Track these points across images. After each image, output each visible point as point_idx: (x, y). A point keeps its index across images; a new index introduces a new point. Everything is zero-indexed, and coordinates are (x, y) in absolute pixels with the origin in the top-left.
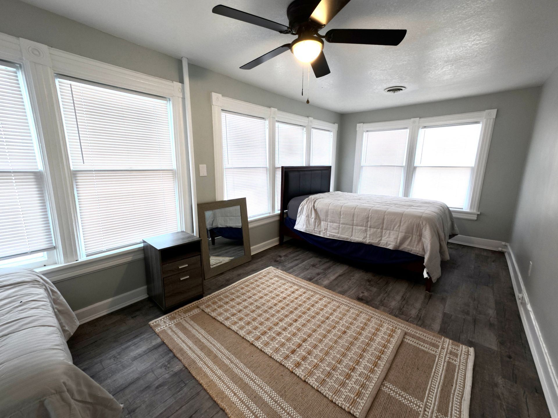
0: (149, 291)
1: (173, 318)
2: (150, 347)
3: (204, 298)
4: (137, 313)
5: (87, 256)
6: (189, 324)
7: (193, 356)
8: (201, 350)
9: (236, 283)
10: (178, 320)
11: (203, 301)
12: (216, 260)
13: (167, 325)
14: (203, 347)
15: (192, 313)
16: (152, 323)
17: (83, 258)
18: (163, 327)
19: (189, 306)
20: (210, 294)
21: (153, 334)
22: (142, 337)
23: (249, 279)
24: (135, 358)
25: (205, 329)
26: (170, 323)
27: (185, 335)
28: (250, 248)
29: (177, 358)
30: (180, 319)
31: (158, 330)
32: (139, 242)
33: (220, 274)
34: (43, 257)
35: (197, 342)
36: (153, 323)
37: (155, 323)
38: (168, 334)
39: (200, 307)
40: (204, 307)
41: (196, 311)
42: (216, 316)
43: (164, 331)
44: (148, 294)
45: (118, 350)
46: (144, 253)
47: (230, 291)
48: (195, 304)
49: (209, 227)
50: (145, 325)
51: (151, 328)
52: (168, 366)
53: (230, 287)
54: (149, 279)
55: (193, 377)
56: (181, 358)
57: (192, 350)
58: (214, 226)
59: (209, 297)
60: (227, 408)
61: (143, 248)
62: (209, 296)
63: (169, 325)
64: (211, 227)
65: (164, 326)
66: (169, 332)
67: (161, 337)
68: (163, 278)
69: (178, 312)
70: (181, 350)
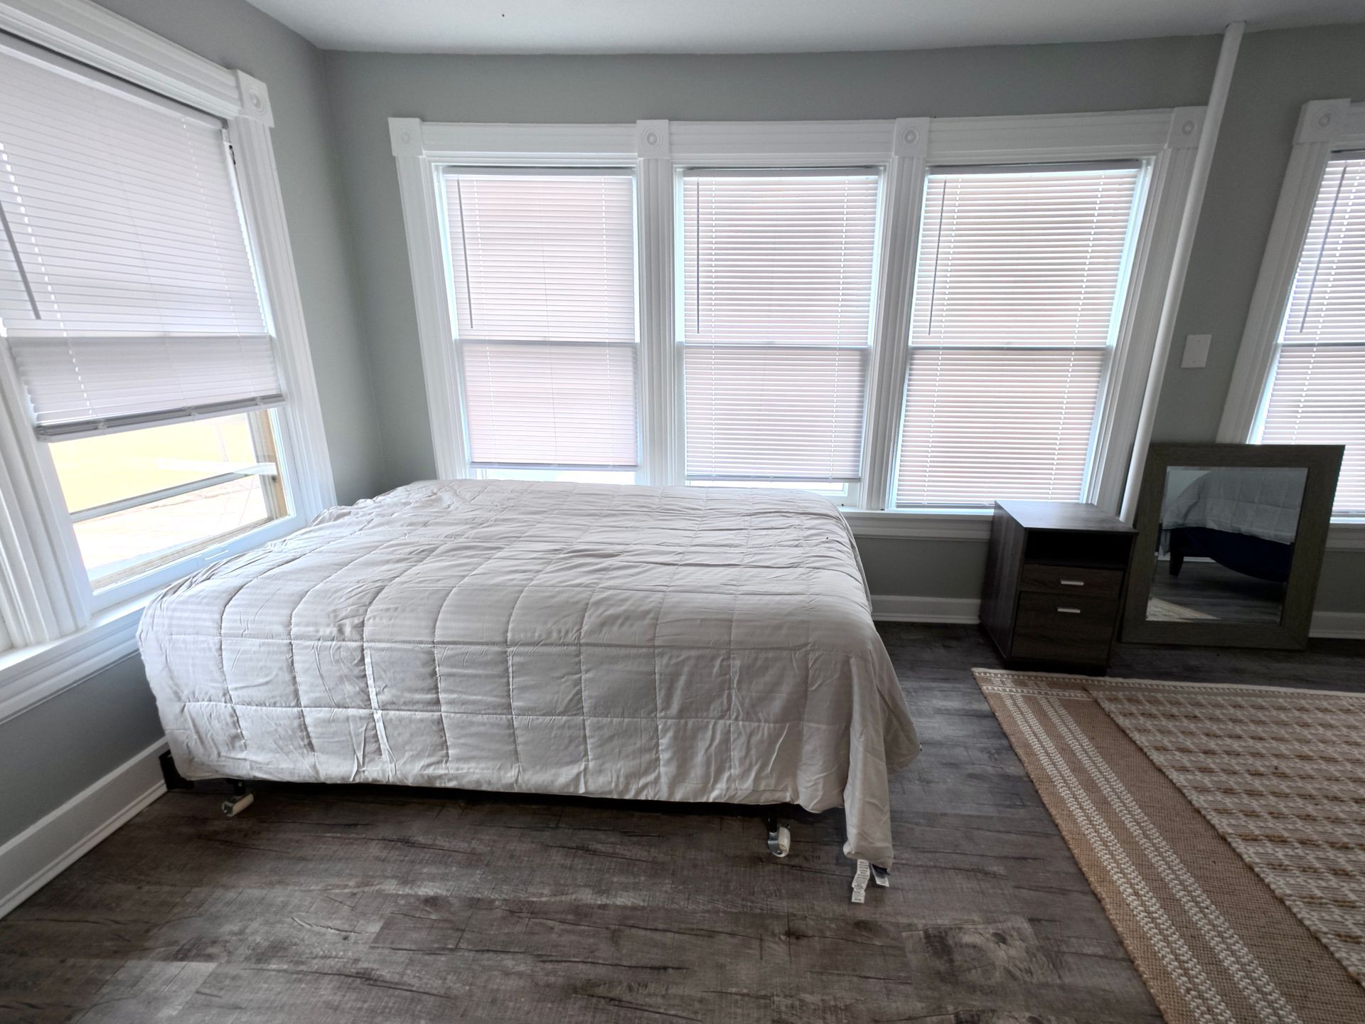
0: (983, 612)
1: (1023, 684)
2: (967, 707)
3: (1107, 679)
4: (954, 643)
5: (898, 507)
6: (1056, 712)
7: (1050, 769)
8: (1073, 771)
9: (1220, 685)
10: (1031, 691)
11: (1102, 683)
12: (1169, 611)
13: (1008, 689)
14: (1077, 768)
15: (1067, 694)
16: (978, 671)
17: (891, 509)
18: (997, 689)
19: (1063, 679)
20: (1125, 677)
21: (976, 691)
22: (958, 685)
23: (1274, 695)
24: (939, 711)
25: (1092, 739)
26: (1014, 690)
27: (1040, 724)
28: (1311, 615)
29: (1016, 755)
30: (1036, 691)
31: (987, 689)
32: (986, 504)
33: (1170, 645)
34: (840, 489)
35: (1065, 750)
36: (980, 673)
37: (982, 674)
38: (1005, 706)
39: (1091, 692)
40: (1102, 696)
41: (1079, 695)
42: (1129, 729)
43: (998, 696)
44: (980, 617)
45: (916, 685)
46: (992, 530)
47: (1193, 696)
48: (1078, 681)
49: (1169, 518)
50: (965, 669)
51: (975, 679)
52: (996, 756)
53: (1193, 687)
54: (988, 589)
55: (1043, 804)
56: (1024, 758)
57: (1051, 759)
58: (1192, 521)
59: (1122, 683)
60: (1107, 900)
61: (991, 519)
62: (1121, 680)
63: (1011, 691)
64: (1180, 522)
65: (1000, 688)
66: (1009, 703)
67: (992, 703)
68: (1021, 592)
69: (1036, 677)
70: (1027, 745)
